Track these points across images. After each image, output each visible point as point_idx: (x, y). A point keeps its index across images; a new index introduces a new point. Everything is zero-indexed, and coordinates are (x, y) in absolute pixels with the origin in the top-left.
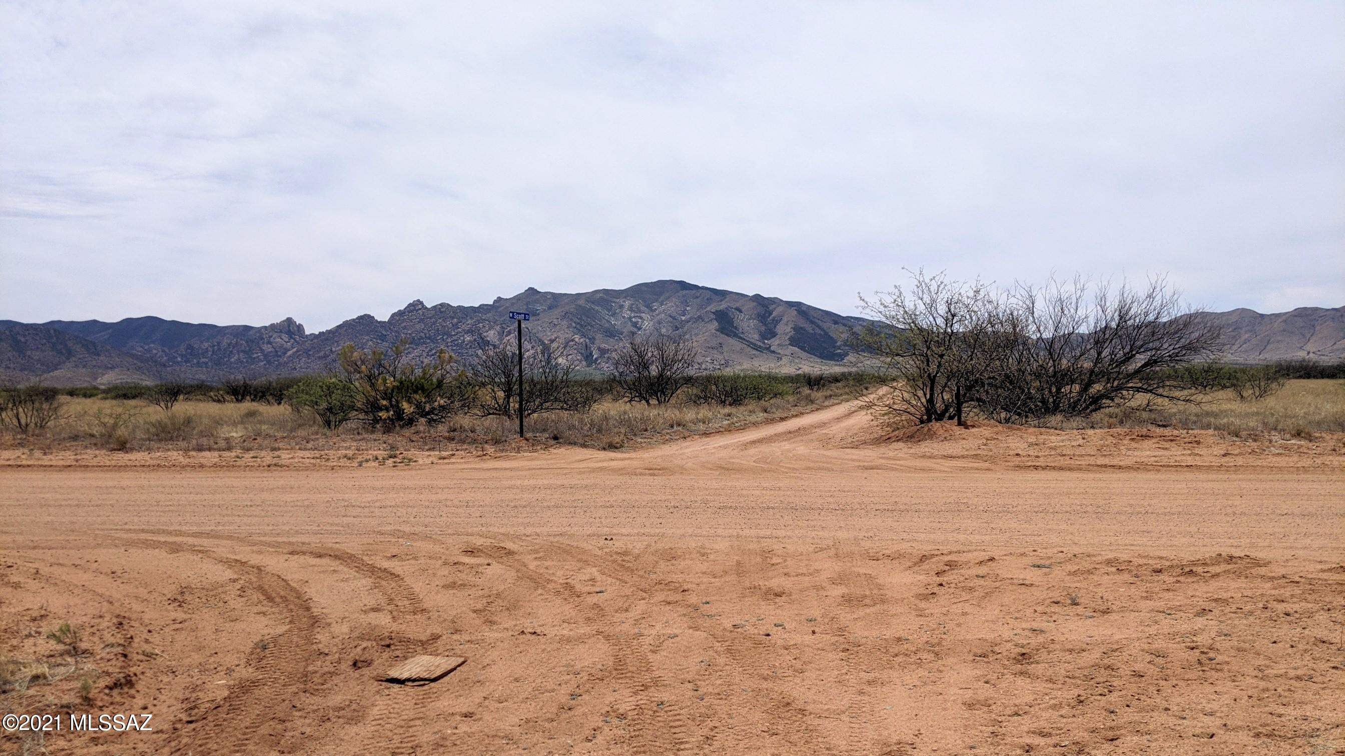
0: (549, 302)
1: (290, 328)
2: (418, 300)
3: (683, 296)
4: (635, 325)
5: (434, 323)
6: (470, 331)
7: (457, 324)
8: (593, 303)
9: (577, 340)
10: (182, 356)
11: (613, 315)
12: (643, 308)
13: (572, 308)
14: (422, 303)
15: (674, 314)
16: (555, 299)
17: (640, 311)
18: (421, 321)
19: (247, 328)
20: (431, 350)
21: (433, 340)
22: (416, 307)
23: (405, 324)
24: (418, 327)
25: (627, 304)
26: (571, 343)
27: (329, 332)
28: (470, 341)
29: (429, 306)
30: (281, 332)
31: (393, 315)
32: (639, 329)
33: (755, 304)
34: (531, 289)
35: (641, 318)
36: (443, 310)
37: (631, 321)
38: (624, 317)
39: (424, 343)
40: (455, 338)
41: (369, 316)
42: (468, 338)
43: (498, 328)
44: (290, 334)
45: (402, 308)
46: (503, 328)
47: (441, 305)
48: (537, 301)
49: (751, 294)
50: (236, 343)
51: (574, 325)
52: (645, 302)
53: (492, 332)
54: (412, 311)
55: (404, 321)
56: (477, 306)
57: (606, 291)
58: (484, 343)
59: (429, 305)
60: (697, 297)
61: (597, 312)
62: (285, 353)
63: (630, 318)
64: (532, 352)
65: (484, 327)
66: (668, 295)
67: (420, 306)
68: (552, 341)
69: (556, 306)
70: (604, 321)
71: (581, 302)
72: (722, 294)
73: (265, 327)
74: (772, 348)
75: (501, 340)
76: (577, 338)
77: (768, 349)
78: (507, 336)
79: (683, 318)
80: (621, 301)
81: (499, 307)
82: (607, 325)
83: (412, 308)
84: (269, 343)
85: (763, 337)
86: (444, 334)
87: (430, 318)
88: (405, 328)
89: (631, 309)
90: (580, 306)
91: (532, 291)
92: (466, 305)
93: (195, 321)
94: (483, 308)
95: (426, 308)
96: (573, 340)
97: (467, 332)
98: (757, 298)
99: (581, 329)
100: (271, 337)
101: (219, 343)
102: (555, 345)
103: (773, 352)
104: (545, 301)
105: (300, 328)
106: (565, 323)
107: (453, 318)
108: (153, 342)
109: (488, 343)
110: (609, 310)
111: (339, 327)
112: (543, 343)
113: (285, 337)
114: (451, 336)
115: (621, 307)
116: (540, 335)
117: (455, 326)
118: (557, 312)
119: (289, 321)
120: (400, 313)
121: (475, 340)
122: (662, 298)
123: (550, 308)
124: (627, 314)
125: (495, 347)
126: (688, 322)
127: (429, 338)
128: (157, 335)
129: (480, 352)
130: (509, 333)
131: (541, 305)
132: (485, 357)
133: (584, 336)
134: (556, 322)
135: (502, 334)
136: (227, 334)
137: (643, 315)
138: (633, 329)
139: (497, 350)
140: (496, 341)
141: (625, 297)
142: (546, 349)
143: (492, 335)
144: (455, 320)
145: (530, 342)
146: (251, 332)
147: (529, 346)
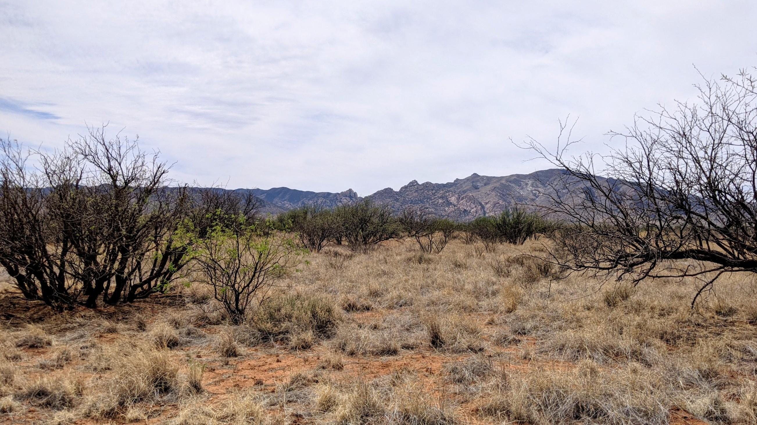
0: (485, 181)
1: (350, 194)
2: (415, 180)
3: (565, 178)
4: (535, 195)
5: (423, 193)
6: (442, 197)
8: (510, 182)
9: (501, 203)
10: (300, 207)
11: (522, 189)
12: (540, 185)
13: (497, 185)
14: (416, 182)
15: (559, 189)
16: (488, 180)
17: (537, 187)
18: (416, 191)
19: (329, 194)
20: (422, 207)
21: (422, 202)
22: (413, 184)
23: (407, 193)
24: (415, 194)
25: (530, 182)
26: (497, 205)
27: (370, 196)
28: (442, 203)
30: (346, 196)
31: (402, 188)
32: (537, 197)
34: (475, 174)
35: (538, 191)
36: (427, 186)
37: (532, 193)
38: (528, 190)
39: (418, 203)
40: (433, 201)
41: (390, 189)
42: (440, 201)
43: (457, 196)
44: (351, 197)
45: (406, 184)
46: (459, 195)
47: (426, 183)
48: (478, 181)
50: (325, 201)
51: (499, 194)
52: (541, 181)
53: (453, 198)
54: (411, 186)
55: (407, 191)
56: (445, 183)
57: (518, 176)
58: (449, 204)
59: (420, 183)
60: (573, 179)
61: (513, 187)
63: (532, 191)
64: (475, 209)
65: (449, 195)
66: (555, 177)
67: (416, 184)
68: (487, 203)
69: (489, 184)
70: (516, 192)
71: (503, 182)
73: (338, 194)
75: (458, 202)
76: (501, 202)
78: (461, 200)
79: (563, 191)
80: (527, 181)
81: (457, 184)
82: (518, 195)
83: (411, 184)
84: (340, 202)
86: (428, 199)
87: (421, 190)
88: (408, 195)
89: (532, 186)
90: (503, 184)
92: (440, 183)
93: (304, 190)
94: (449, 185)
95: (419, 185)
96: (498, 203)
97: (441, 197)
99: (503, 196)
100: (341, 199)
101: (317, 201)
102: (488, 206)
104: (483, 181)
105: (355, 194)
106: (494, 193)
107: (433, 190)
108: (285, 200)
109: (451, 203)
110: (519, 186)
111: (375, 194)
112: (481, 204)
113: (348, 199)
114: (432, 199)
115: (527, 184)
116: (480, 200)
117: (434, 194)
118: (489, 187)
119: (350, 190)
120: (406, 187)
121: (444, 202)
122: (552, 179)
123: (485, 185)
124: (530, 188)
125: (455, 206)
126: (567, 193)
127: (420, 200)
128: (287, 197)
129: (447, 209)
130: (463, 199)
131: (480, 183)
132: (449, 211)
133: (505, 200)
134: (488, 192)
135: (458, 199)
136: (320, 197)
137: (540, 189)
138: (534, 197)
139: (456, 208)
140: (455, 203)
141: (529, 179)
142: (483, 207)
143: (453, 199)
144: (434, 191)
145: (474, 203)
146: (331, 196)
147: (474, 206)
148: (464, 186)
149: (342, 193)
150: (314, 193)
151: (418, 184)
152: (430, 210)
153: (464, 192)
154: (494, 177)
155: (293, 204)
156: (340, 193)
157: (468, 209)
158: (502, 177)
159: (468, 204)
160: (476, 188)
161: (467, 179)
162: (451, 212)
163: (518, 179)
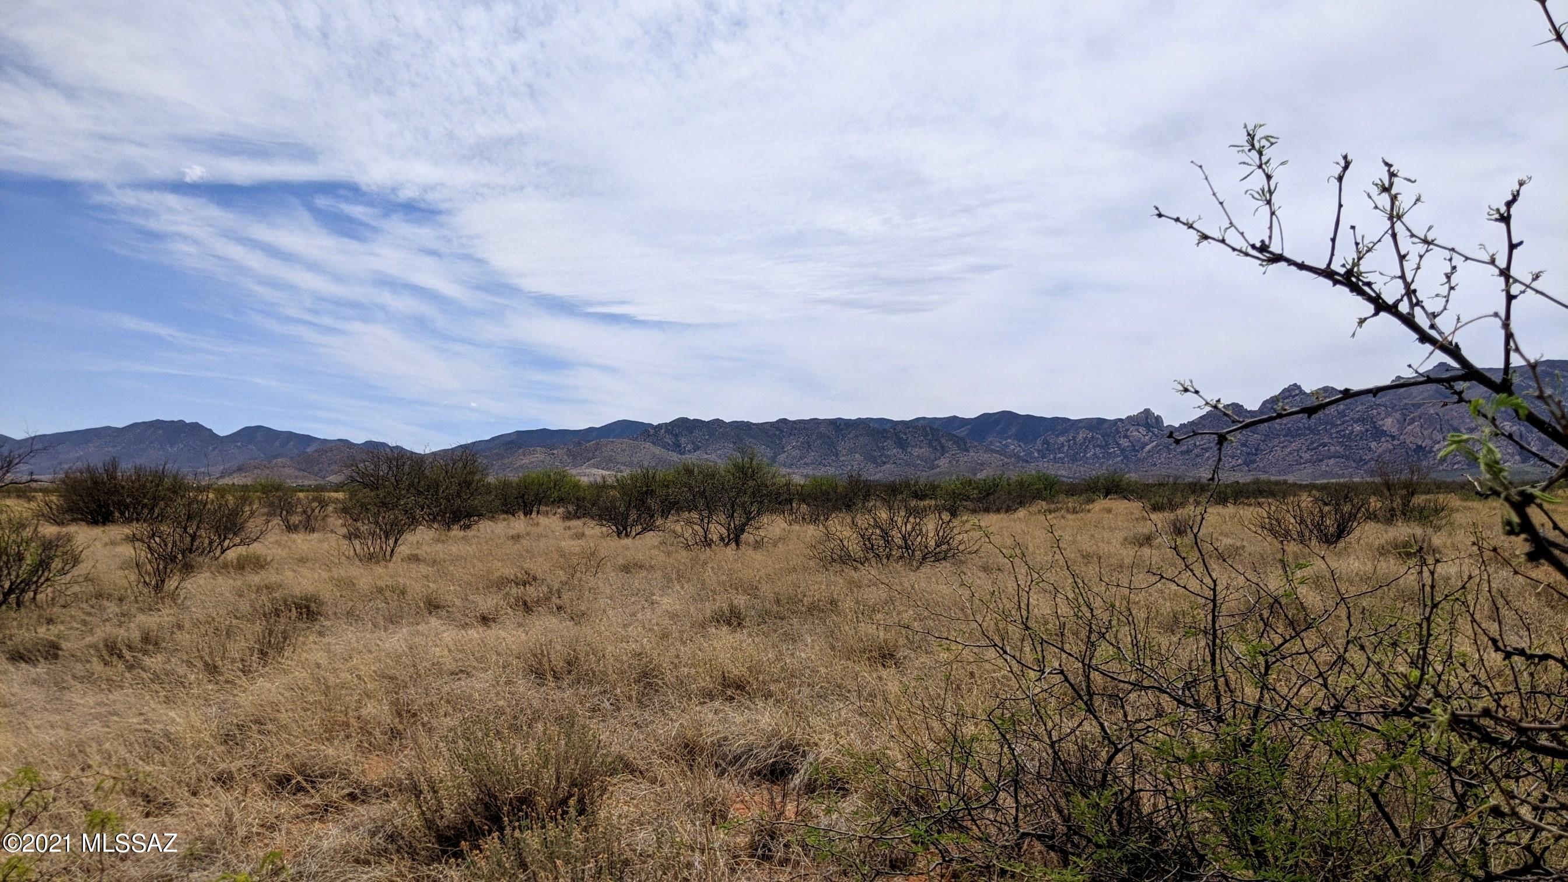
1: (1145, 420)
2: (1295, 385)
6: (1361, 420)
7: (1344, 411)
10: (1039, 451)
14: (1299, 387)
19: (1101, 421)
20: (1312, 443)
21: (1312, 431)
22: (1292, 391)
27: (1193, 423)
28: (1361, 432)
29: (1308, 391)
30: (1138, 425)
31: (1265, 403)
39: (1303, 434)
40: (1340, 428)
41: (1239, 405)
42: (1358, 428)
43: (1398, 415)
44: (1148, 427)
45: (1276, 394)
46: (1404, 414)
47: (1323, 389)
50: (1092, 437)
53: (1389, 421)
54: (1287, 398)
58: (1379, 433)
59: (1307, 389)
62: (1143, 448)
65: (1379, 414)
67: (1297, 392)
68: (1472, 430)
73: (1121, 420)
75: (1401, 429)
78: (1409, 424)
83: (1287, 394)
84: (1126, 436)
86: (1326, 424)
91: (1443, 367)
93: (1049, 415)
95: (1305, 393)
97: (1357, 421)
100: (1127, 430)
101: (1074, 438)
105: (1158, 419)
108: (1009, 437)
109: (1384, 433)
113: (1142, 430)
114: (1336, 425)
116: (1456, 423)
117: (1342, 414)
119: (1147, 412)
120: (1274, 400)
121: (1367, 430)
125: (1393, 438)
127: (1309, 428)
128: (1013, 430)
129: (1373, 445)
130: (1413, 421)
132: (1380, 450)
135: (1403, 422)
136: (1081, 428)
139: (1396, 442)
140: (1394, 431)
143: (1389, 424)
144: (1342, 407)
145: (1441, 431)
146: (1105, 425)
147: (1440, 437)
148: (1415, 393)
149: (1128, 417)
150: (1069, 420)
151: (1302, 392)
152: (1332, 448)
153: (1417, 406)
155: (1025, 444)
156: (1124, 418)
157: (1427, 443)
159: (1426, 433)
162: (1385, 452)
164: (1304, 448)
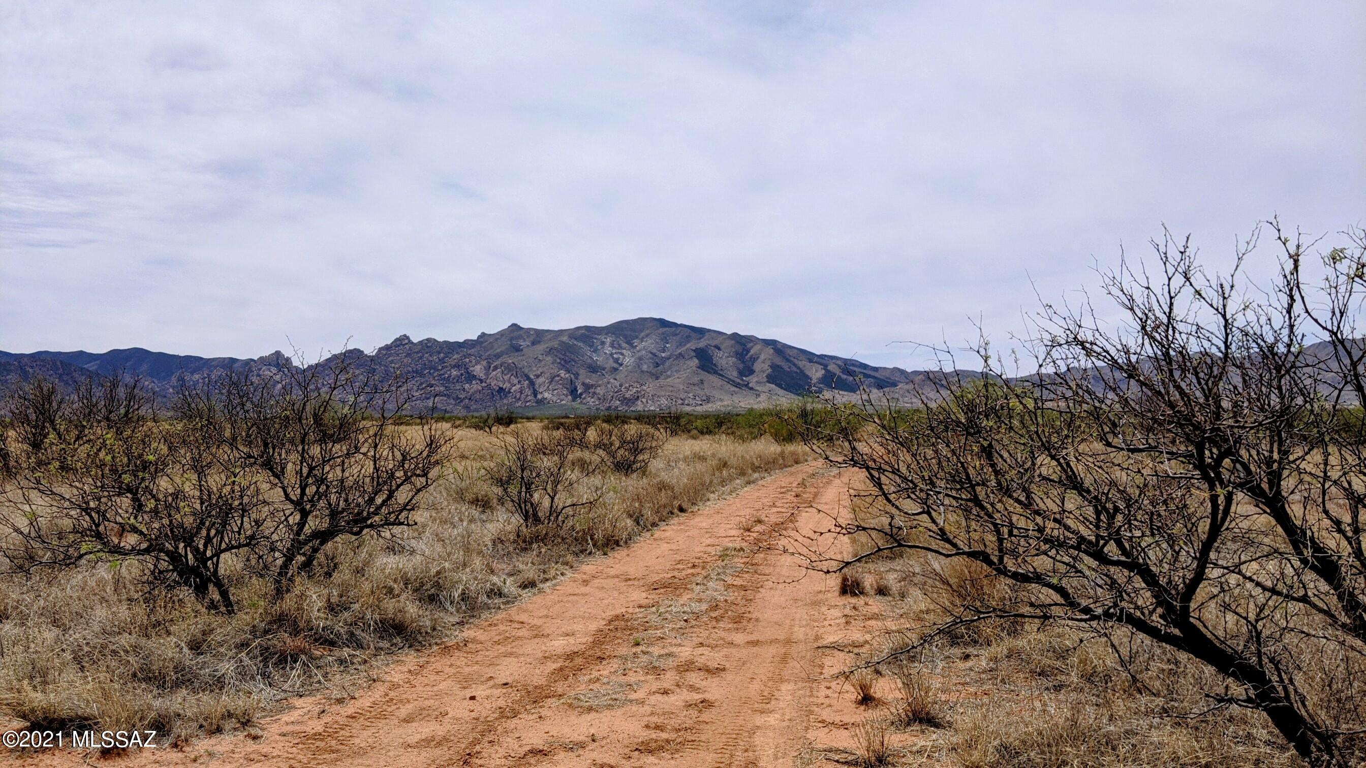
0: (532, 338)
1: (278, 361)
2: (405, 335)
3: (663, 334)
4: (616, 361)
5: (421, 358)
6: (457, 366)
7: (443, 358)
8: (576, 339)
9: (562, 375)
10: (173, 388)
11: (595, 351)
12: (624, 345)
13: (555, 344)
14: (408, 338)
15: (654, 351)
16: (539, 336)
17: (620, 347)
18: (408, 355)
19: (233, 361)
20: (421, 384)
21: (422, 375)
22: (402, 342)
23: (390, 359)
24: (405, 361)
25: (608, 340)
26: (557, 378)
27: (318, 365)
28: (457, 376)
29: (415, 341)
30: (270, 365)
31: (380, 350)
32: (621, 365)
33: (733, 342)
34: (514, 325)
35: (622, 354)
36: (429, 345)
37: (613, 357)
38: (606, 354)
39: (412, 377)
40: (442, 372)
41: (358, 350)
42: (455, 373)
43: (484, 363)
44: (277, 365)
45: (389, 342)
46: (488, 362)
47: (427, 340)
48: (520, 337)
49: (729, 332)
51: (558, 361)
52: (625, 338)
53: (478, 367)
54: (398, 346)
55: (390, 355)
56: (461, 340)
57: (587, 328)
58: (471, 377)
60: (677, 335)
61: (581, 348)
62: (275, 386)
63: (612, 355)
64: (518, 386)
65: (470, 361)
66: (648, 332)
67: (406, 341)
68: (538, 376)
69: (539, 342)
70: (586, 357)
71: (565, 338)
72: (701, 332)
73: (252, 360)
74: (750, 385)
75: (487, 374)
76: (562, 373)
77: (747, 386)
78: (493, 371)
79: (663, 355)
80: (602, 337)
81: (482, 343)
82: (589, 361)
83: (398, 343)
84: (259, 375)
85: (741, 374)
86: (430, 368)
87: (417, 353)
88: (392, 362)
89: (612, 346)
90: (563, 342)
91: (515, 327)
92: (452, 340)
93: (181, 353)
94: (467, 344)
95: (413, 343)
96: (558, 376)
97: (455, 366)
98: (735, 336)
99: (565, 364)
100: (260, 369)
101: (208, 376)
102: (540, 380)
103: (751, 389)
104: (528, 337)
105: (288, 360)
106: (549, 359)
107: (439, 353)
108: (142, 374)
109: (474, 376)
110: (591, 346)
111: (327, 360)
112: (528, 378)
113: (274, 370)
114: (438, 370)
115: (603, 343)
116: (526, 370)
117: (442, 361)
118: (541, 348)
119: (278, 354)
120: (387, 348)
121: (462, 375)
122: (643, 334)
123: (533, 344)
124: (608, 350)
125: (481, 381)
126: (669, 359)
127: (416, 372)
128: (145, 367)
129: (467, 386)
130: (496, 368)
131: (525, 340)
132: (472, 390)
133: (568, 371)
134: (540, 357)
135: (486, 369)
136: (216, 367)
137: (624, 351)
138: (616, 365)
139: (484, 384)
140: (482, 376)
141: (607, 334)
142: (532, 383)
143: (478, 370)
144: (442, 355)
145: (516, 376)
146: (236, 365)
147: (516, 381)
148: (496, 346)
149: (261, 358)
150: (201, 358)
151: (410, 342)
152: (437, 388)
153: (498, 356)
154: (548, 331)
155: (159, 380)
156: (256, 358)
157: (506, 386)
158: (561, 331)
159: (506, 378)
160: (518, 349)
161: (502, 334)
162: (476, 392)
163: (587, 334)
164: (415, 388)
